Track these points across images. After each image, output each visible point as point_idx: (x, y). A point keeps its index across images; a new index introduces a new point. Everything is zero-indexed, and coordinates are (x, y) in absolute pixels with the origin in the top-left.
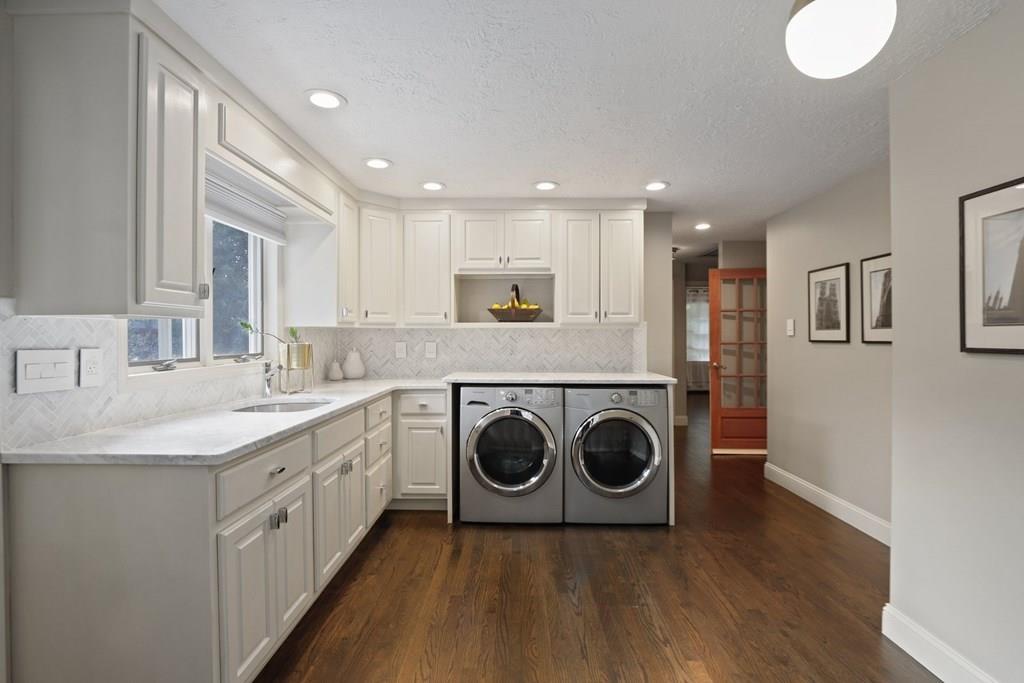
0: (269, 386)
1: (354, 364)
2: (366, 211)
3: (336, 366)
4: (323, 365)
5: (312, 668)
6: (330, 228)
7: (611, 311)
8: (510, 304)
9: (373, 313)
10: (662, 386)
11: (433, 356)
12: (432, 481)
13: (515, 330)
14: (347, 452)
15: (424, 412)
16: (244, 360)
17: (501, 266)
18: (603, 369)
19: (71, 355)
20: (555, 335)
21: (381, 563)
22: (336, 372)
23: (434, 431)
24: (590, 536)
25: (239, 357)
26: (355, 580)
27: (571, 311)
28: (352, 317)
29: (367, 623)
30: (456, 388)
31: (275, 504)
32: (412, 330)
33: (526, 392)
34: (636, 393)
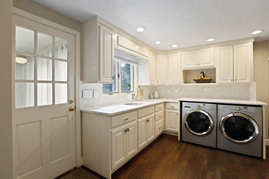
0: (133, 99)
1: (156, 95)
2: (158, 55)
3: (152, 95)
4: (149, 94)
5: (134, 168)
6: (148, 61)
7: (238, 79)
8: (200, 78)
9: (160, 81)
10: (261, 106)
11: (177, 93)
12: (175, 128)
13: (203, 86)
14: (148, 117)
15: (173, 108)
16: (129, 93)
17: (197, 66)
18: (236, 99)
19: (92, 91)
20: (217, 87)
21: (157, 147)
22: (152, 97)
23: (175, 114)
24: (226, 155)
25: (128, 92)
26: (150, 149)
27: (222, 79)
28: (153, 83)
29: (149, 161)
30: (181, 102)
31: (126, 126)
32: (172, 86)
33: (203, 105)
34: (247, 108)
